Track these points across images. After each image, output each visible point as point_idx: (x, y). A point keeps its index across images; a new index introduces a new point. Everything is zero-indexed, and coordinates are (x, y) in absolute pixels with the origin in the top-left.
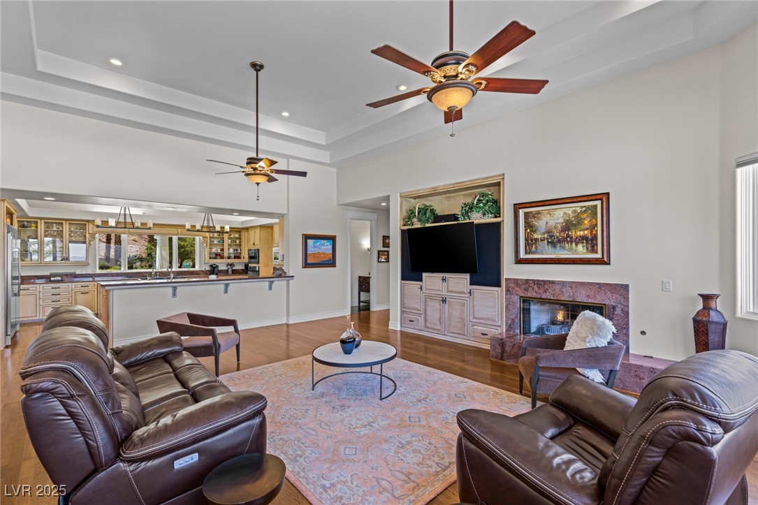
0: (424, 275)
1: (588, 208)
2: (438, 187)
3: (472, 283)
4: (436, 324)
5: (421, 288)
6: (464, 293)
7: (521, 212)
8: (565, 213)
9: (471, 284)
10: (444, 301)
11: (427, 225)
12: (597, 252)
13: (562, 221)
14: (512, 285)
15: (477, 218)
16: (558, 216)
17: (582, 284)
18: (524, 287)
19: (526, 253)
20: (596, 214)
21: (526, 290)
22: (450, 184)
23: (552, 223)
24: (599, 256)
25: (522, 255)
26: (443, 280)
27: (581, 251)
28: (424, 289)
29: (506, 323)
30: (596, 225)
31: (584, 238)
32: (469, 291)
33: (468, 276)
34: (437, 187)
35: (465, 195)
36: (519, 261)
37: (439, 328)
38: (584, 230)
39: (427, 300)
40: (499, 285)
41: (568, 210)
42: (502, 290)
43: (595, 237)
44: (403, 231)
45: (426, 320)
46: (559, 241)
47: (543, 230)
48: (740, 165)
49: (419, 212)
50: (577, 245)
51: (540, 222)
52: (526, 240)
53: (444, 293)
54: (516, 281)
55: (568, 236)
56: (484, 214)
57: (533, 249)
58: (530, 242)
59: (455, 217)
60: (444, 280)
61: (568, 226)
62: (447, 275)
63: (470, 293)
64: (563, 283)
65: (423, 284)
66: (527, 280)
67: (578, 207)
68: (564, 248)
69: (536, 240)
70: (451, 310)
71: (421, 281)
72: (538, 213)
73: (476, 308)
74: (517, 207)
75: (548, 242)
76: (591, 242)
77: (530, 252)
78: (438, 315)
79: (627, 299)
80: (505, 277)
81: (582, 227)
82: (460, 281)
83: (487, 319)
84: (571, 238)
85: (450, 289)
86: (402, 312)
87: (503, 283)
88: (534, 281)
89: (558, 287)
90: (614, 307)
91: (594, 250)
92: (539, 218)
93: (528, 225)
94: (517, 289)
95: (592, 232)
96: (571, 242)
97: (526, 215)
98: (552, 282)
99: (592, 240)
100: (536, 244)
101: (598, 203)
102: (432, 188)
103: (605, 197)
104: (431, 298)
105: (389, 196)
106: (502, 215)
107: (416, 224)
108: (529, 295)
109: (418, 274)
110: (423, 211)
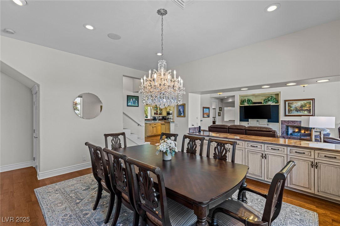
0: (249, 120)
1: (308, 102)
5: (248, 124)
6: (265, 125)
7: (287, 103)
8: (301, 103)
9: (268, 122)
11: (251, 105)
12: (311, 113)
14: (283, 122)
15: (270, 103)
16: (299, 104)
18: (287, 122)
19: (288, 113)
20: (311, 104)
23: (297, 106)
24: (312, 114)
25: (287, 114)
26: (257, 121)
27: (306, 113)
29: (281, 133)
30: (311, 107)
31: (306, 110)
33: (267, 120)
36: (286, 115)
38: (307, 108)
40: (278, 122)
41: (303, 103)
42: (280, 124)
43: (310, 110)
44: (240, 107)
46: (299, 110)
47: (294, 107)
49: (247, 101)
50: (305, 111)
51: (293, 105)
52: (288, 110)
53: (258, 125)
54: (285, 121)
55: (302, 109)
56: (273, 102)
58: (289, 111)
59: (261, 103)
61: (302, 106)
62: (259, 120)
63: (268, 125)
65: (249, 122)
66: (289, 121)
67: (305, 102)
68: (301, 112)
69: (292, 110)
71: (248, 121)
72: (293, 103)
74: (285, 101)
75: (296, 111)
76: (309, 111)
77: (290, 113)
80: (281, 120)
81: (306, 107)
82: (264, 121)
84: (303, 110)
85: (260, 124)
87: (280, 122)
88: (291, 121)
91: (310, 112)
93: (289, 106)
94: (285, 123)
95: (309, 108)
96: (303, 111)
97: (288, 103)
98: (297, 121)
99: (309, 110)
100: (291, 111)
101: (311, 101)
103: (313, 100)
105: (234, 96)
106: (279, 103)
107: (246, 104)
108: (289, 125)
109: (247, 120)
110: (249, 101)
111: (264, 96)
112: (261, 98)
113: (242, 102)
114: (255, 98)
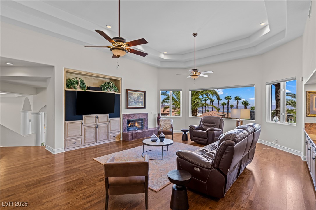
0: (84, 116)
1: (142, 94)
2: (94, 73)
3: (110, 117)
5: (82, 124)
6: (106, 122)
8: (138, 95)
10: (96, 127)
13: (137, 96)
14: (125, 116)
15: (111, 91)
17: (141, 114)
18: (129, 116)
20: (143, 96)
21: (129, 117)
22: (100, 74)
23: (135, 97)
24: (144, 106)
25: (128, 106)
27: (140, 105)
28: (84, 124)
30: (143, 99)
31: (141, 102)
32: (108, 121)
33: (108, 115)
34: (92, 73)
35: (95, 79)
36: (127, 108)
37: (93, 141)
39: (86, 129)
40: (119, 116)
42: (121, 119)
43: (143, 102)
45: (85, 140)
46: (136, 102)
47: (133, 99)
49: (80, 83)
52: (129, 101)
53: (97, 124)
54: (126, 115)
57: (130, 104)
60: (96, 117)
61: (138, 98)
62: (98, 115)
64: (137, 114)
65: (83, 121)
66: (129, 114)
67: (140, 93)
68: (137, 104)
69: (131, 101)
70: (100, 131)
71: (82, 119)
72: (132, 93)
73: (111, 127)
74: (127, 91)
75: (134, 102)
78: (93, 135)
79: (147, 116)
80: (122, 113)
81: (141, 99)
82: (104, 117)
83: (115, 130)
84: (139, 101)
85: (100, 121)
86: (65, 140)
87: (122, 116)
88: (131, 114)
89: (136, 115)
90: (146, 119)
92: (132, 95)
93: (130, 97)
94: (127, 117)
96: (139, 103)
97: (129, 94)
98: (135, 114)
102: (89, 72)
103: (145, 92)
104: (89, 127)
106: (120, 92)
107: (79, 89)
108: (130, 118)
109: (79, 116)
110: (82, 83)
113: (69, 83)
114: (86, 79)
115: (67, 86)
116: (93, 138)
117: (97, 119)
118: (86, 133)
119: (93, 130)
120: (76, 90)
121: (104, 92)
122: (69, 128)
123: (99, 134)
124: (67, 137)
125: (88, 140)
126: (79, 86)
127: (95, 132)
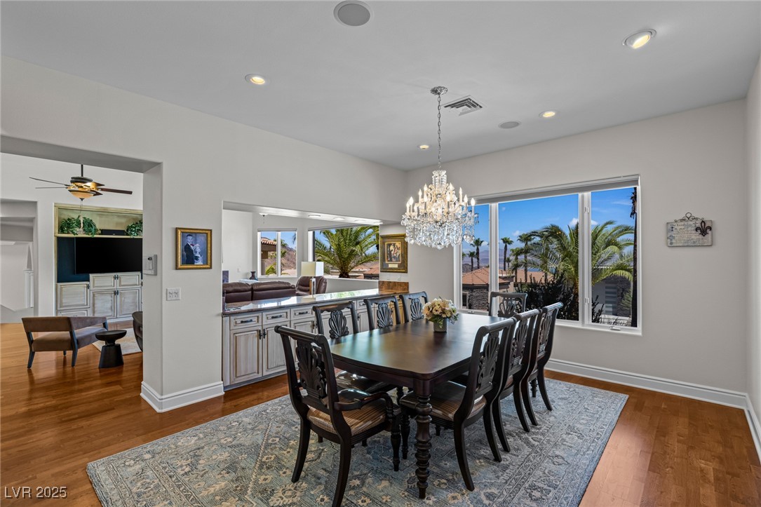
0: (91, 276)
4: (107, 312)
5: (88, 287)
6: (136, 285)
10: (116, 293)
11: (95, 236)
26: (115, 278)
28: (91, 288)
32: (140, 283)
33: (139, 273)
37: (110, 314)
39: (96, 295)
44: (59, 240)
48: (259, 231)
49: (84, 224)
53: (117, 287)
59: (124, 232)
62: (119, 274)
63: (142, 284)
65: (91, 283)
70: (123, 299)
71: (89, 281)
78: (109, 305)
82: (132, 277)
85: (122, 284)
86: (57, 311)
104: (101, 293)
105: (35, 203)
107: (80, 233)
109: (84, 276)
110: (89, 225)
111: (125, 217)
112: (116, 219)
113: (64, 225)
114: (98, 218)
115: (61, 229)
116: (110, 311)
117: (118, 281)
118: (96, 302)
119: (109, 298)
120: (76, 236)
121: (132, 237)
122: (64, 293)
123: (121, 304)
124: (61, 307)
125: (100, 313)
126: (81, 229)
127: (114, 302)
